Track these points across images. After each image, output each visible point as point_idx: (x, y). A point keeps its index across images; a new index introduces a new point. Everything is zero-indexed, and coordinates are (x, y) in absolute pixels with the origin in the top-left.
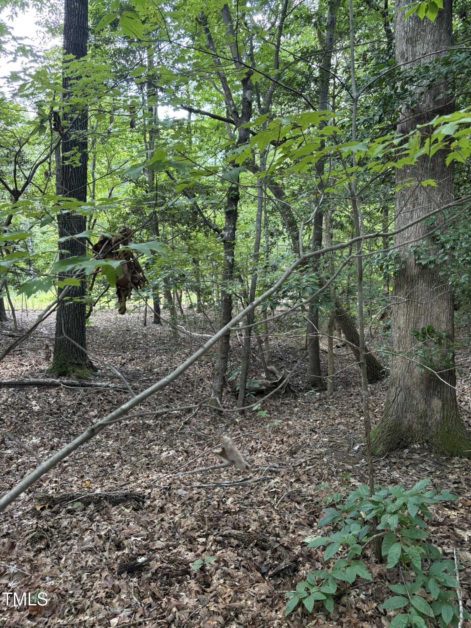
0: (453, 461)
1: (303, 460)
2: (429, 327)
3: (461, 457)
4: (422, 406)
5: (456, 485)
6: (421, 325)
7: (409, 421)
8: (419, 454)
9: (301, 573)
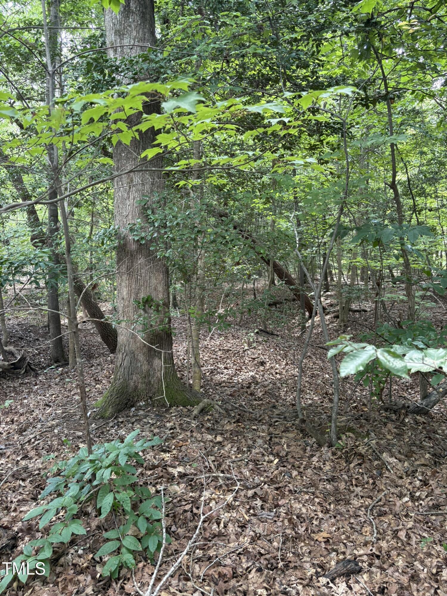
0: (171, 411)
1: (32, 436)
2: (149, 297)
3: (177, 407)
4: (145, 367)
5: (171, 431)
6: (142, 295)
7: (135, 382)
8: (144, 410)
9: (19, 548)
